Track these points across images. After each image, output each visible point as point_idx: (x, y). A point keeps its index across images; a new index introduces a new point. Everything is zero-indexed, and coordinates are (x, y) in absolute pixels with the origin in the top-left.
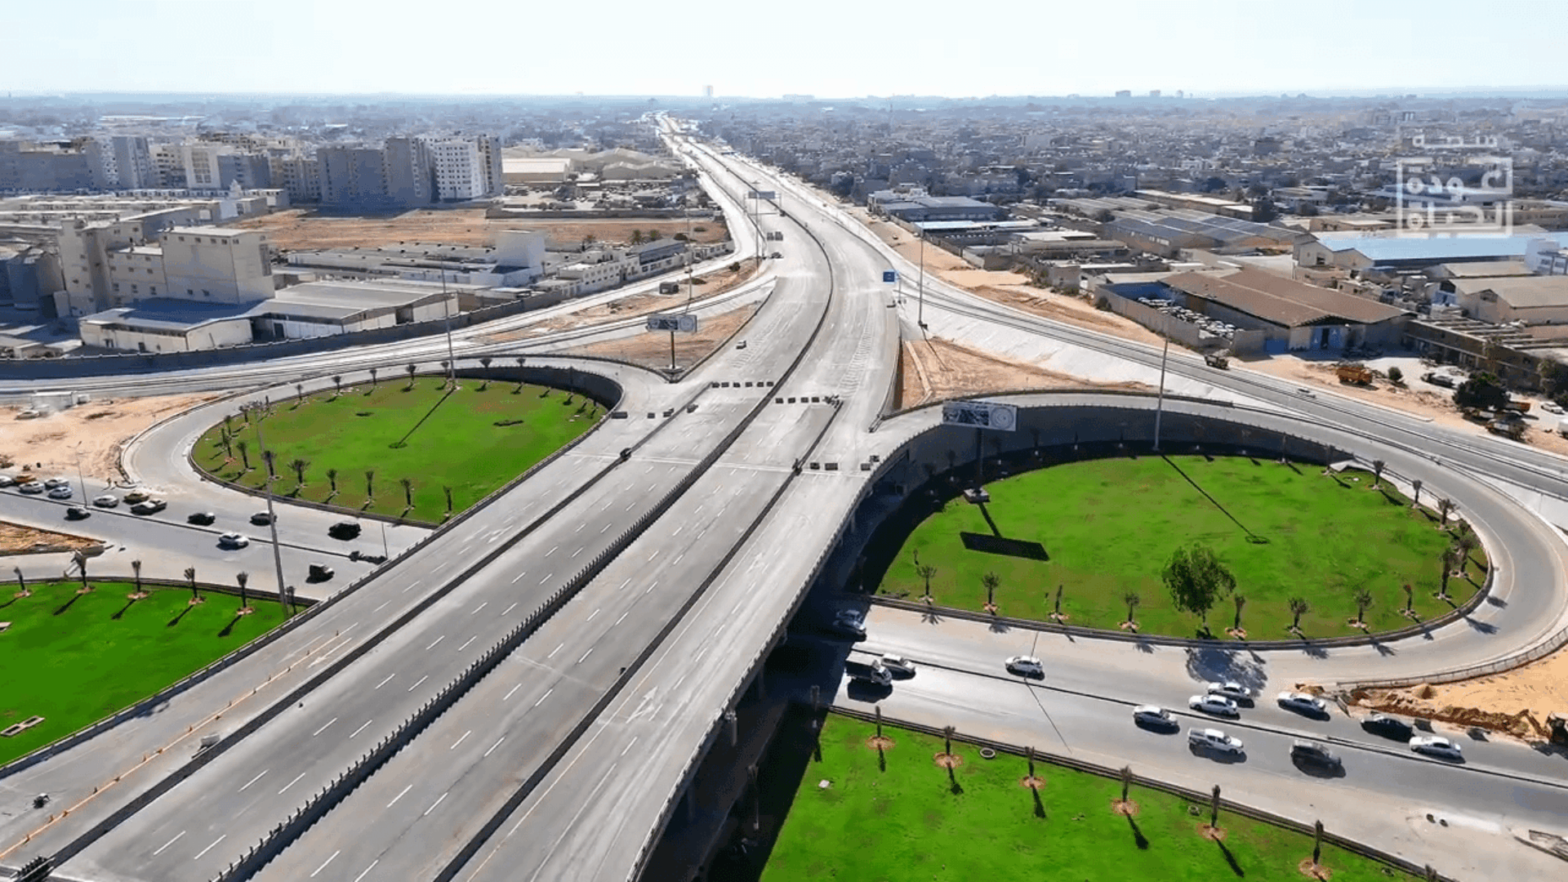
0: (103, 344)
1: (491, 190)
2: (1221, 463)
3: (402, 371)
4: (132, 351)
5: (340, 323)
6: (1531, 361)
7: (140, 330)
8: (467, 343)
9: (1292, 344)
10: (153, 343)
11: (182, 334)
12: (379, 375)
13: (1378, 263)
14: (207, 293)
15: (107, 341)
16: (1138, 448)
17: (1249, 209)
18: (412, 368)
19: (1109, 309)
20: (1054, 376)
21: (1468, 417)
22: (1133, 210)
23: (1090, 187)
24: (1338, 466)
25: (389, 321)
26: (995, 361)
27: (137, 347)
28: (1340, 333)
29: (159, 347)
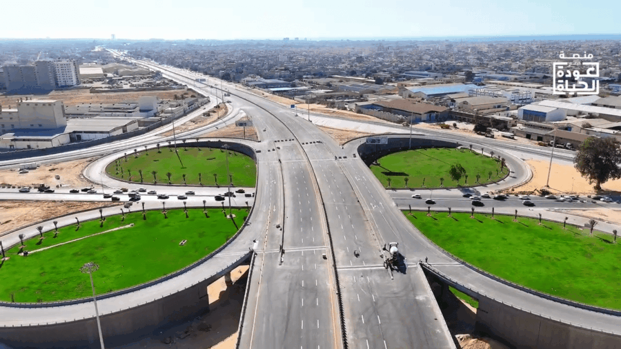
0: (9, 147)
1: (78, 82)
2: (429, 150)
3: (155, 146)
4: (24, 149)
5: (108, 132)
6: (488, 119)
7: (29, 140)
8: (157, 137)
9: (422, 119)
10: (34, 145)
11: (50, 140)
12: (148, 148)
13: (429, 95)
14: (40, 125)
15: (11, 146)
16: (405, 149)
17: (374, 81)
18: (158, 145)
19: (362, 113)
20: (363, 133)
21: (478, 134)
22: (335, 81)
23: (314, 75)
24: (459, 148)
25: (120, 132)
26: (342, 130)
27: (26, 147)
28: (434, 115)
29: (38, 146)
